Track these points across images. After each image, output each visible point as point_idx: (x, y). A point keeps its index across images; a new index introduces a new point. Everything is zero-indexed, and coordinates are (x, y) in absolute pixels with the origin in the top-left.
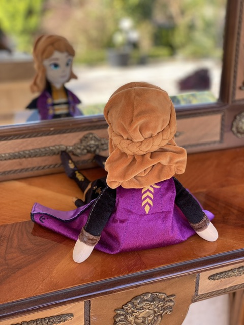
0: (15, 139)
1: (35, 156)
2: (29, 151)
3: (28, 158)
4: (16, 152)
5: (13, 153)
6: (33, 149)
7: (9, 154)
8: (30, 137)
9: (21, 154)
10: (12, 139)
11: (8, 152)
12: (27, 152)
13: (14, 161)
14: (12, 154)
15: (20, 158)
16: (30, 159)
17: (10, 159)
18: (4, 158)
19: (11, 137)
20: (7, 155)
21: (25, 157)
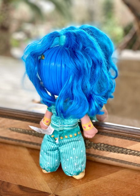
1: (38, 136)
4: (27, 130)
10: (25, 121)
12: (33, 132)
14: (24, 130)
15: (29, 134)
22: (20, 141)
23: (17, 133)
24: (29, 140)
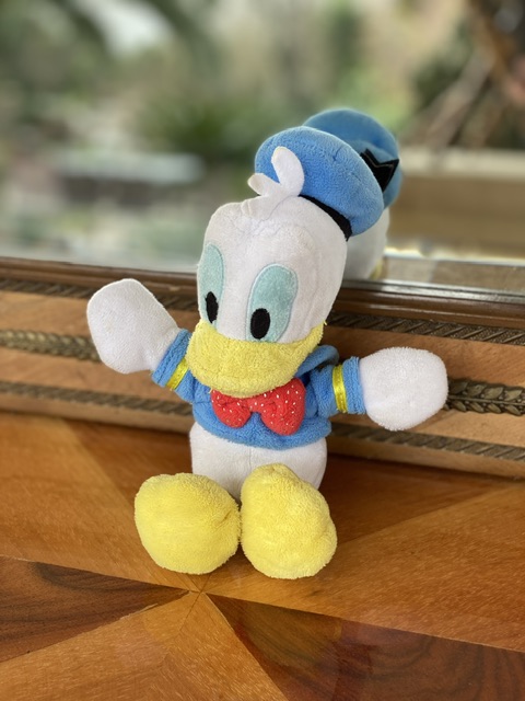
0: (66, 296)
4: (67, 336)
5: (58, 337)
7: (46, 336)
9: (77, 345)
10: (54, 293)
11: (50, 329)
14: (53, 339)
15: (74, 355)
17: (47, 352)
18: (32, 347)
19: (53, 289)
20: (42, 338)
22: (36, 390)
23: (24, 355)
24: (77, 384)
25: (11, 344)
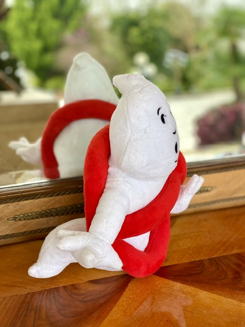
1: (63, 214)
2: (56, 209)
3: (55, 216)
4: (43, 211)
5: (40, 212)
6: (60, 208)
7: (36, 213)
8: (57, 195)
9: (48, 212)
10: (39, 198)
11: (35, 211)
12: (55, 211)
13: (41, 219)
14: (38, 213)
15: (47, 216)
16: (57, 217)
17: (37, 218)
18: (31, 217)
19: (38, 196)
20: (34, 214)
21: (52, 215)
25: (23, 219)
